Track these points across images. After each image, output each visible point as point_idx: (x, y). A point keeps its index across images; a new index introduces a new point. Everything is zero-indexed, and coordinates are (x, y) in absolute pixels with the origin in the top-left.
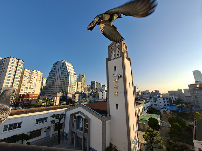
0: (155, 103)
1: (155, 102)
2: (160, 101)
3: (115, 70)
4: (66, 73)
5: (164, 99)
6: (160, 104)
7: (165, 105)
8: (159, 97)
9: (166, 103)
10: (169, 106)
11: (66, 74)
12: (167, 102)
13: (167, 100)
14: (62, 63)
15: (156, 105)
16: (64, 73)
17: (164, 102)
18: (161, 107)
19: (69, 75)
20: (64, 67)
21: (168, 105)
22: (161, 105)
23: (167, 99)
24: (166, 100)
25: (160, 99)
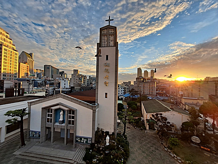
3: (107, 59)
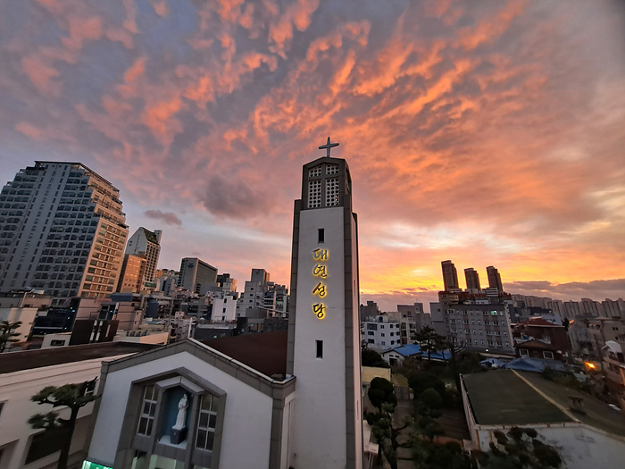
0: (371, 337)
1: (372, 333)
2: (382, 331)
4: (85, 213)
5: (391, 326)
6: (383, 339)
7: (392, 342)
8: (381, 320)
9: (395, 335)
10: (399, 345)
11: (83, 220)
12: (398, 334)
13: (398, 330)
14: (72, 174)
15: (372, 341)
16: (71, 212)
17: (392, 334)
18: (384, 348)
19: (95, 224)
20: (78, 192)
21: (398, 342)
22: (383, 343)
23: (397, 326)
24: (395, 330)
25: (382, 327)
